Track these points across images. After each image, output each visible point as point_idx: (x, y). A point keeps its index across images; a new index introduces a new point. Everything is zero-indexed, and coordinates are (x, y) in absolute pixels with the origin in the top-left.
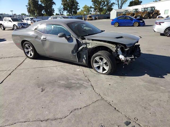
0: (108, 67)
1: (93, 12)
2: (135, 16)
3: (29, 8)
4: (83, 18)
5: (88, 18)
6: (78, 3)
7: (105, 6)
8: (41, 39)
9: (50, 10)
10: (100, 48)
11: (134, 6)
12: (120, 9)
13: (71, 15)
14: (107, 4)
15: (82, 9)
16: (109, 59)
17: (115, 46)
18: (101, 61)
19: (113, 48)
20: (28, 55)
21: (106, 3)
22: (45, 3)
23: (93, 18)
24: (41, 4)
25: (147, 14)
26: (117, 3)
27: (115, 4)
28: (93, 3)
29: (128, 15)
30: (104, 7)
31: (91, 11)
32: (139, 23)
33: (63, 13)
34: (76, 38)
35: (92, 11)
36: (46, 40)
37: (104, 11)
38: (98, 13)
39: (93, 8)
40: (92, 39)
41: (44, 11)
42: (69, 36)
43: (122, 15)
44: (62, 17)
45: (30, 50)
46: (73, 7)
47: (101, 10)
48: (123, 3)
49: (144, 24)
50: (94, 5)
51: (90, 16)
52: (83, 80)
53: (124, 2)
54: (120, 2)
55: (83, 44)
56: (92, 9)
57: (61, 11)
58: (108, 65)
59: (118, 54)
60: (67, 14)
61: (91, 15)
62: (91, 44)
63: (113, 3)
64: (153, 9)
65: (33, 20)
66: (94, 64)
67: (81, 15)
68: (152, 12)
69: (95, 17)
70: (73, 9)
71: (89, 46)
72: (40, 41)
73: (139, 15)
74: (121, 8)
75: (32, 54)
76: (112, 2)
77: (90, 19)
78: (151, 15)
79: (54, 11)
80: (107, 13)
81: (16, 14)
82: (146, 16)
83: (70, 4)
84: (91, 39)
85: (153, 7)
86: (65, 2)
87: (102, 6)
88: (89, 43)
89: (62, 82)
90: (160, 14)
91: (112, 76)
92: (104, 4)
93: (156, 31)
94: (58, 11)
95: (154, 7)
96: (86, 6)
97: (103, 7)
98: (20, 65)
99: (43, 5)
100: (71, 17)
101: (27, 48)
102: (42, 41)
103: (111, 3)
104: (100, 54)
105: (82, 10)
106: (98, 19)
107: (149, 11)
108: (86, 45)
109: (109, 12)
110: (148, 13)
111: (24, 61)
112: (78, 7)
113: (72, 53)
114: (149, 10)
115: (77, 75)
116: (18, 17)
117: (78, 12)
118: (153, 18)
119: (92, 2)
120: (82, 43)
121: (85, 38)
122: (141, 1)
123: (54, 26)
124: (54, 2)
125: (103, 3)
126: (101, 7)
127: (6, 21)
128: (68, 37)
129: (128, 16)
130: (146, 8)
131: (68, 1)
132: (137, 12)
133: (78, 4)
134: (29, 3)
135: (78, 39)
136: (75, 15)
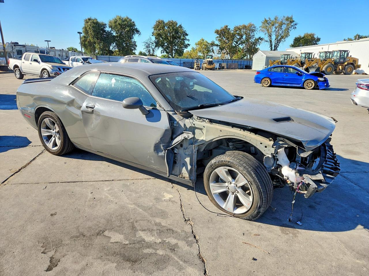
0: (251, 200)
1: (216, 54)
2: (305, 67)
3: (85, 37)
4: (195, 64)
5: (205, 65)
6: (186, 33)
7: (242, 43)
8: (82, 109)
9: (126, 44)
10: (230, 144)
11: (303, 46)
12: (274, 50)
13: (170, 56)
14: (247, 40)
15: (195, 46)
16: (253, 178)
17: (272, 143)
18: (230, 178)
19: (266, 147)
20: (47, 145)
21: (244, 37)
22: (118, 30)
23: (217, 65)
24: (111, 31)
25: (332, 65)
26: (267, 38)
27: (263, 41)
28: (218, 36)
29: (291, 63)
30: (240, 46)
31: (213, 52)
32: (316, 82)
33: (153, 51)
34: (169, 112)
35: (215, 51)
36: (92, 112)
37: (239, 53)
38: (228, 57)
39: (217, 45)
40: (209, 119)
41: (115, 44)
42: (152, 105)
43: (278, 63)
44: (148, 59)
45: (53, 132)
46: (176, 41)
47: (233, 50)
48: (280, 39)
49: (328, 85)
50: (220, 40)
51: (209, 61)
52: (176, 232)
53: (282, 37)
54: (274, 37)
55: (186, 129)
56: (216, 49)
57: (150, 48)
58: (249, 194)
59: (278, 163)
60: (163, 54)
61: (211, 60)
62: (207, 131)
63: (260, 39)
64: (345, 55)
65: (87, 61)
66: (212, 185)
67: (190, 59)
68: (342, 60)
69: (220, 64)
70: (175, 45)
71: (201, 136)
72: (79, 112)
73: (313, 65)
74: (276, 48)
75: (58, 142)
76: (257, 36)
77: (209, 67)
78: (340, 67)
79: (136, 46)
80: (245, 58)
81: (54, 48)
82: (329, 70)
83: (170, 34)
84: (207, 119)
85: (345, 51)
86: (159, 30)
87: (237, 43)
88: (201, 129)
89: (116, 237)
90: (359, 66)
91: (260, 224)
92: (240, 39)
93: (358, 103)
94: (144, 47)
95: (347, 51)
96: (203, 40)
97: (238, 45)
98: (20, 170)
99: (114, 34)
100: (168, 61)
101: (48, 128)
102: (82, 113)
103: (254, 39)
104: (229, 162)
105: (193, 49)
106: (225, 68)
107: (335, 58)
108: (194, 133)
109: (250, 56)
110: (333, 63)
111: (34, 159)
112: (186, 42)
113: (154, 150)
114: (337, 56)
115: (163, 214)
116: (57, 53)
117: (185, 51)
118: (345, 74)
119: (216, 34)
120: (183, 126)
121: (192, 115)
122: (319, 37)
123: (118, 78)
124: (136, 29)
125: (238, 37)
126: (233, 45)
127: (28, 60)
128: (148, 108)
129: (291, 66)
130: (330, 52)
131: (166, 29)
132: (309, 58)
133: (187, 35)
134: (85, 28)
135: (174, 116)
136: (180, 58)
